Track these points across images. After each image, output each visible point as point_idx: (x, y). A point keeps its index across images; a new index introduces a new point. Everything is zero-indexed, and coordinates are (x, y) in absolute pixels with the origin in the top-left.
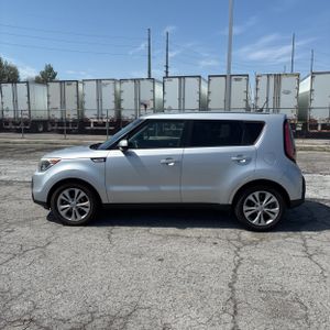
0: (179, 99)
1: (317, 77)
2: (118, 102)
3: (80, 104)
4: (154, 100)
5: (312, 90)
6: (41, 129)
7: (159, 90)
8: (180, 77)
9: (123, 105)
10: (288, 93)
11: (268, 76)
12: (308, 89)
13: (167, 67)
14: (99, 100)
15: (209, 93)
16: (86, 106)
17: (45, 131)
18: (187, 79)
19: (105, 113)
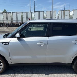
0: (38, 17)
1: (74, 11)
2: (22, 18)
3: (12, 19)
4: (31, 17)
5: (73, 15)
6: (2, 26)
7: (33, 15)
8: (38, 11)
9: (23, 19)
10: (67, 15)
11: (62, 11)
12: (72, 14)
13: (34, 10)
14: (17, 18)
15: (46, 15)
16: (13, 19)
17: (3, 26)
18: (40, 12)
19: (18, 21)
